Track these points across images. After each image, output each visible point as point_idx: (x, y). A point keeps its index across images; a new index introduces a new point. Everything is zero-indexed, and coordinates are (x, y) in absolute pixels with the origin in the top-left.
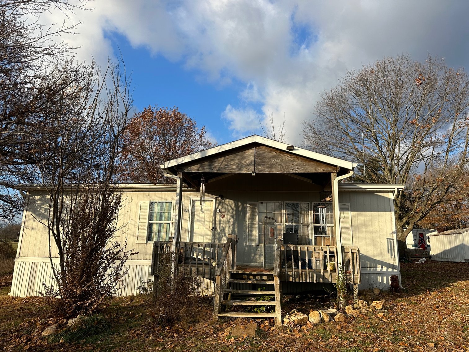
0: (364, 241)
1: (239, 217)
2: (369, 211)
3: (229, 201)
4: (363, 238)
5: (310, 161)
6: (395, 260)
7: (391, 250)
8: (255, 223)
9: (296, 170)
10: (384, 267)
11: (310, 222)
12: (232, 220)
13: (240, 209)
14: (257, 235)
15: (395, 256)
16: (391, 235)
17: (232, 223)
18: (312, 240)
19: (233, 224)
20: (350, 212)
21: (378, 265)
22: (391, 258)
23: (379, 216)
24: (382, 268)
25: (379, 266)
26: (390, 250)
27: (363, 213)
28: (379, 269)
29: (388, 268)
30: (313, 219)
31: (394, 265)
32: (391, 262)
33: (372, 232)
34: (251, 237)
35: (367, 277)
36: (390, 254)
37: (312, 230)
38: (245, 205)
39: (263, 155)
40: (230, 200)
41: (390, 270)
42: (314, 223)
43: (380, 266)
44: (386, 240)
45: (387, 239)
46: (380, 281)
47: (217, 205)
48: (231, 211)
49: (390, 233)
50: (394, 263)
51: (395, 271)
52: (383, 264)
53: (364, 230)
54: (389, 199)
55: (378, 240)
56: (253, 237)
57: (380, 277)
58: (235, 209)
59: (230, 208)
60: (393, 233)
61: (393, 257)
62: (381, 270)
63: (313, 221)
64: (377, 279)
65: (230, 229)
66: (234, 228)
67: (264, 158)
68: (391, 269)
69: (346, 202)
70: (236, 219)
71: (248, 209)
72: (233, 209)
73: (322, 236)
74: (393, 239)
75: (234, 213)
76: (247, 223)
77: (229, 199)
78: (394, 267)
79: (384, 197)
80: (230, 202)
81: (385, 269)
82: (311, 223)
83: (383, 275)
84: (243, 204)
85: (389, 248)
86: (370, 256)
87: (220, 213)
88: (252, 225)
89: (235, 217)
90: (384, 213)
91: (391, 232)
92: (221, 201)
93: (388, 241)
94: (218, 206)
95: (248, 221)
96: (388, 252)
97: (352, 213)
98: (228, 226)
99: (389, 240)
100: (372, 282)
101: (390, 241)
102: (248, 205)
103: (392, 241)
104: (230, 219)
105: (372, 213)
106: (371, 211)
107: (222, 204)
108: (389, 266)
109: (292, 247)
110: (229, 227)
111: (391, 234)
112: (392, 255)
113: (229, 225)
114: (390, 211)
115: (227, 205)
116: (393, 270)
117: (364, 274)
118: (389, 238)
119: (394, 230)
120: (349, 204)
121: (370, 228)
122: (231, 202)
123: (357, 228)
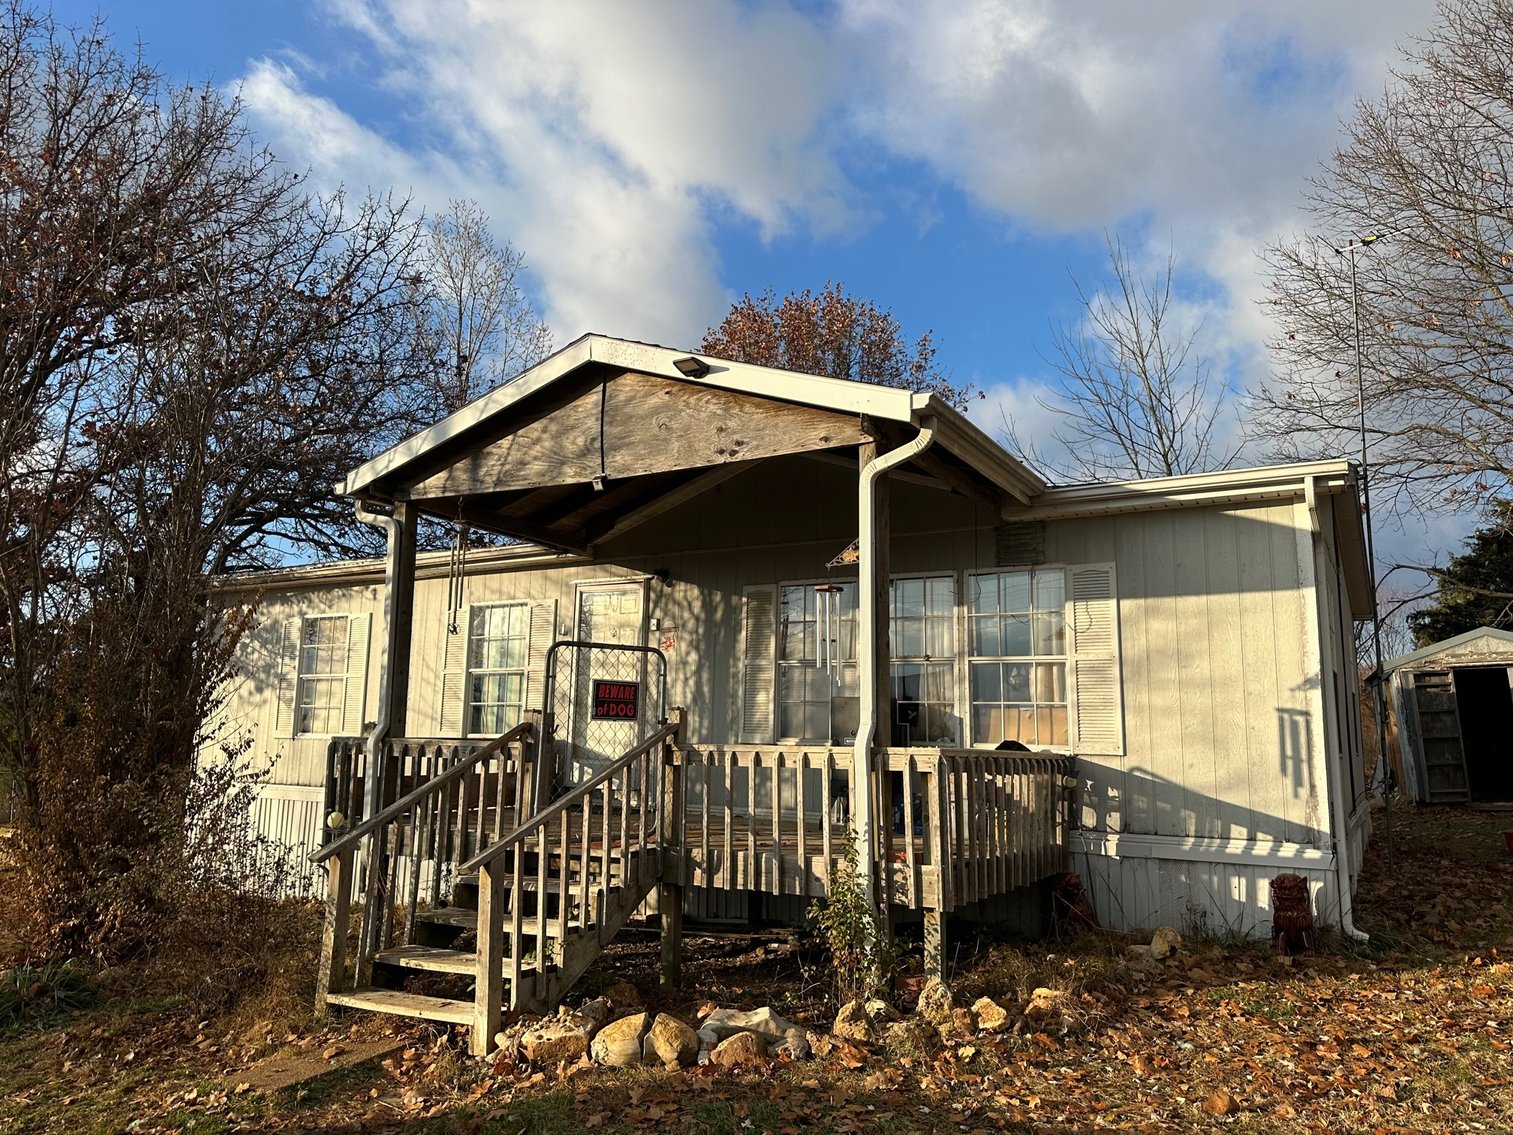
0: (1172, 726)
1: (715, 645)
2: (1197, 593)
3: (686, 591)
4: (1167, 712)
5: (778, 409)
6: (1315, 808)
7: (1293, 764)
8: (764, 662)
9: (733, 453)
10: (1260, 836)
11: (956, 650)
12: (693, 657)
13: (719, 615)
14: (771, 706)
15: (1313, 787)
16: (1300, 695)
17: (693, 668)
18: (961, 720)
19: (698, 672)
20: (1113, 603)
21: (1233, 826)
22: (1296, 795)
23: (1242, 611)
24: (1252, 839)
25: (1239, 832)
26: (1290, 763)
27: (1168, 602)
28: (1236, 846)
29: (1278, 842)
30: (966, 639)
31: (1309, 830)
32: (1296, 815)
33: (1211, 684)
34: (752, 715)
35: (1183, 879)
36: (1289, 781)
37: (961, 680)
38: (735, 599)
39: (628, 409)
40: (689, 586)
41: (1288, 850)
42: (971, 654)
43: (1244, 831)
44: (1275, 715)
45: (1280, 710)
46: (1243, 899)
47: (651, 605)
48: (691, 624)
49: (1294, 684)
50: (1309, 819)
51: (1312, 854)
52: (1256, 822)
53: (1173, 674)
54: (1293, 530)
55: (1239, 717)
56: (758, 716)
57: (1243, 881)
58: (703, 616)
59: (686, 615)
60: (1308, 683)
61: (1304, 792)
62: (1248, 849)
63: (966, 649)
64: (1226, 887)
65: (688, 690)
66: (698, 684)
67: (631, 417)
68: (1297, 846)
69: (1098, 561)
70: (705, 651)
71: (744, 615)
72: (697, 619)
73: (1002, 703)
74: (1306, 714)
75: (701, 631)
76: (741, 665)
77: (687, 582)
78: (1308, 837)
79: (1269, 527)
80: (689, 593)
81: (1263, 847)
82: (961, 654)
83: (1257, 870)
84: (726, 599)
85: (1289, 752)
86: (1198, 790)
87: (657, 634)
88: (754, 670)
89: (702, 647)
90: (1268, 595)
91: (1300, 680)
92: (662, 591)
93: (1281, 720)
94: (654, 611)
95: (742, 657)
96: (1284, 769)
97: (1126, 604)
98: (682, 676)
99: (1286, 716)
100: (1204, 901)
101: (1290, 721)
102: (744, 600)
103: (1300, 719)
104: (688, 654)
105: (1214, 599)
106: (1208, 592)
107: (666, 604)
108: (1284, 831)
109: (705, 755)
110: (686, 679)
111: (1299, 688)
112: (1298, 782)
113: (685, 674)
114: (1298, 585)
115: (679, 605)
116: (1300, 852)
117: (1171, 865)
118: (1289, 705)
119: (1314, 668)
120: (1110, 567)
121: (1200, 668)
122: (695, 592)
123: (1144, 668)
